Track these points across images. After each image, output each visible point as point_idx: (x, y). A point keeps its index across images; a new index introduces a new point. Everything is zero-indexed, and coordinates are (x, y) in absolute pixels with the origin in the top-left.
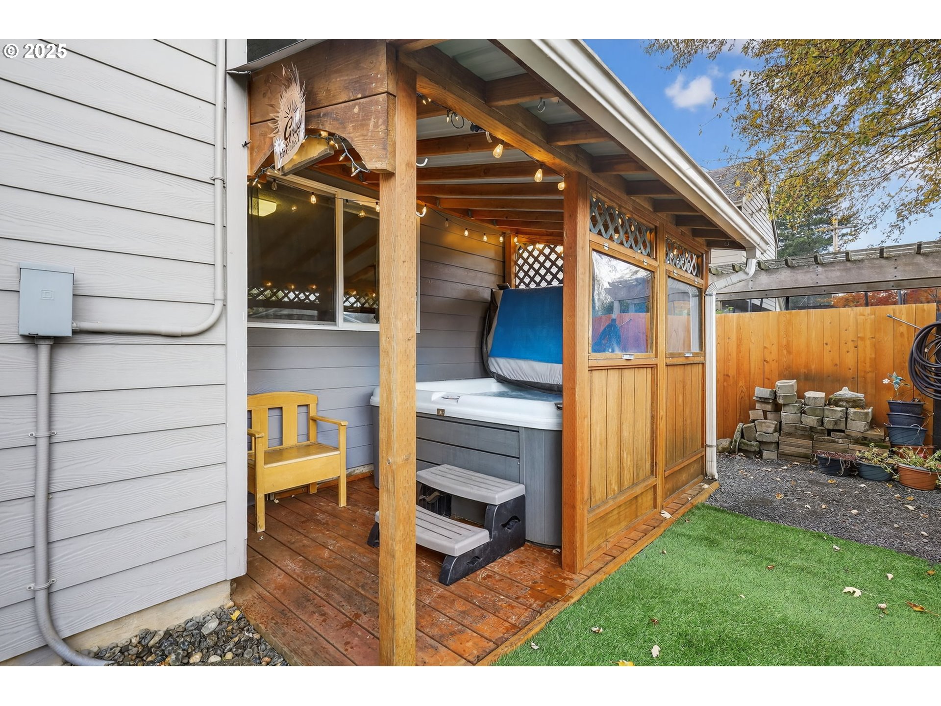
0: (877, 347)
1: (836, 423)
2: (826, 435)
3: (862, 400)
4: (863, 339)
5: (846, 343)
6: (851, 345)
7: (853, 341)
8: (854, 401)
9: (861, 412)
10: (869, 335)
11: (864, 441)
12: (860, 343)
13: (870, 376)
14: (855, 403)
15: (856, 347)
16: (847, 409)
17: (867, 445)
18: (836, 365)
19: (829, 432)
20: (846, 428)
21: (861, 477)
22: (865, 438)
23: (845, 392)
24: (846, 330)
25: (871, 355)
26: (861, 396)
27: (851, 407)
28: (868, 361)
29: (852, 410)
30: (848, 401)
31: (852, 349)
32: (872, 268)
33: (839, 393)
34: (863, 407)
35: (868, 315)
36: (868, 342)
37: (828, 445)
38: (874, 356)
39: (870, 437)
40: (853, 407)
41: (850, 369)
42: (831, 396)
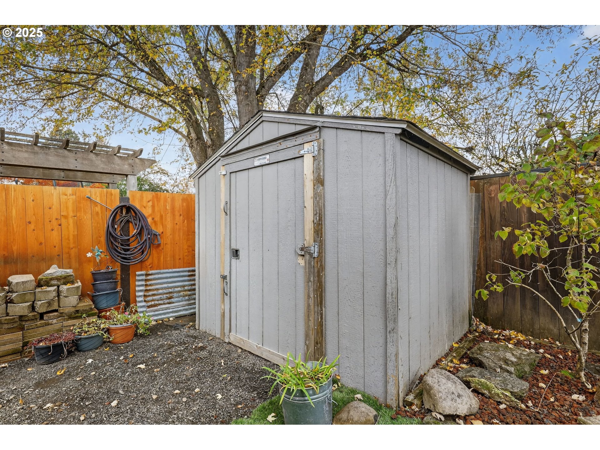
0: (79, 225)
1: (49, 304)
2: (38, 320)
3: (72, 275)
4: (66, 217)
5: (50, 221)
6: (55, 223)
7: (57, 219)
8: (65, 278)
9: (73, 287)
10: (71, 214)
11: (76, 315)
12: (63, 221)
13: (73, 252)
14: (66, 280)
15: (60, 225)
16: (58, 287)
17: (80, 317)
18: (41, 244)
19: (41, 316)
20: (59, 307)
21: (80, 351)
22: (77, 311)
23: (54, 271)
24: (50, 208)
25: (74, 232)
26: (70, 271)
27: (62, 285)
28: (71, 237)
29: (64, 288)
30: (58, 279)
31: (56, 227)
32: (58, 156)
33: (48, 272)
34: (72, 283)
35: (70, 195)
36: (71, 221)
37: (41, 329)
38: (76, 233)
39: (81, 309)
40: (65, 284)
41: (55, 247)
42: (40, 277)
